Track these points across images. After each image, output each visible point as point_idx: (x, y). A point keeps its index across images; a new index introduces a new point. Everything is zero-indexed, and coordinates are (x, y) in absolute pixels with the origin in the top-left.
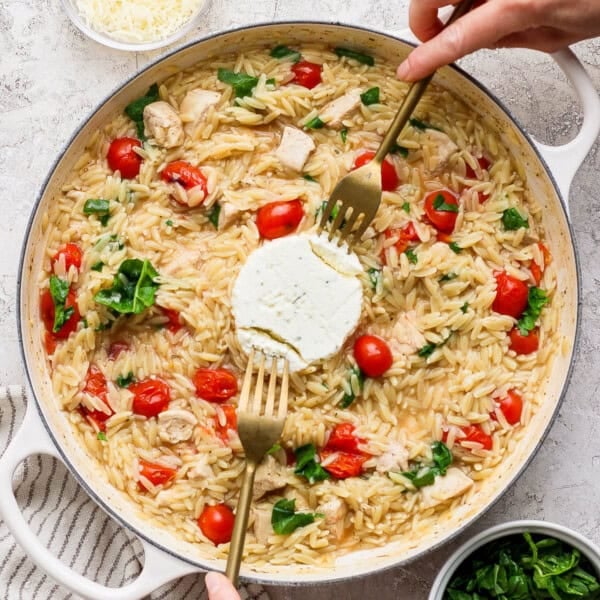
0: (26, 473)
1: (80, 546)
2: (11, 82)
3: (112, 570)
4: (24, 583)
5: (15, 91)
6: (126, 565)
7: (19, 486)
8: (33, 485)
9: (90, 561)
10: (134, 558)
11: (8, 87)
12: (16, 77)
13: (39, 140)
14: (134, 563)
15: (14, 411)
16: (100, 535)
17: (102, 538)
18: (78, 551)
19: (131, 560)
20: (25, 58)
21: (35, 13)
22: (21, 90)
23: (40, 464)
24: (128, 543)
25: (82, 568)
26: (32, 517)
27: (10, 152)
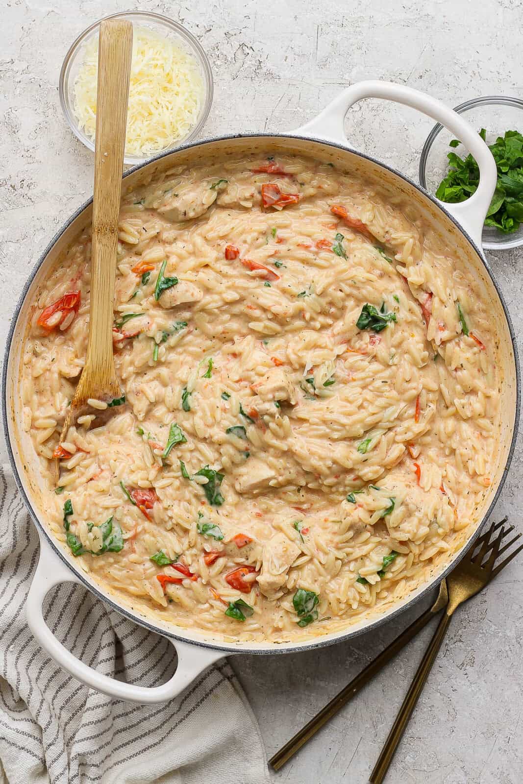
0: (14, 546)
1: (61, 615)
2: (16, 182)
3: (89, 638)
4: (9, 646)
5: (20, 191)
6: (103, 634)
7: (8, 556)
8: (20, 555)
9: (70, 629)
10: (111, 628)
11: (13, 187)
12: (22, 177)
13: (40, 238)
14: (109, 633)
15: (6, 487)
16: (80, 606)
17: (82, 608)
18: (59, 620)
19: (108, 630)
20: (30, 160)
21: (41, 119)
22: (25, 190)
23: (28, 538)
24: (105, 614)
25: (62, 636)
26: (18, 585)
27: (12, 247)
